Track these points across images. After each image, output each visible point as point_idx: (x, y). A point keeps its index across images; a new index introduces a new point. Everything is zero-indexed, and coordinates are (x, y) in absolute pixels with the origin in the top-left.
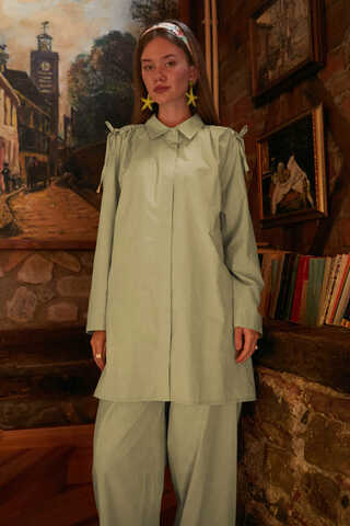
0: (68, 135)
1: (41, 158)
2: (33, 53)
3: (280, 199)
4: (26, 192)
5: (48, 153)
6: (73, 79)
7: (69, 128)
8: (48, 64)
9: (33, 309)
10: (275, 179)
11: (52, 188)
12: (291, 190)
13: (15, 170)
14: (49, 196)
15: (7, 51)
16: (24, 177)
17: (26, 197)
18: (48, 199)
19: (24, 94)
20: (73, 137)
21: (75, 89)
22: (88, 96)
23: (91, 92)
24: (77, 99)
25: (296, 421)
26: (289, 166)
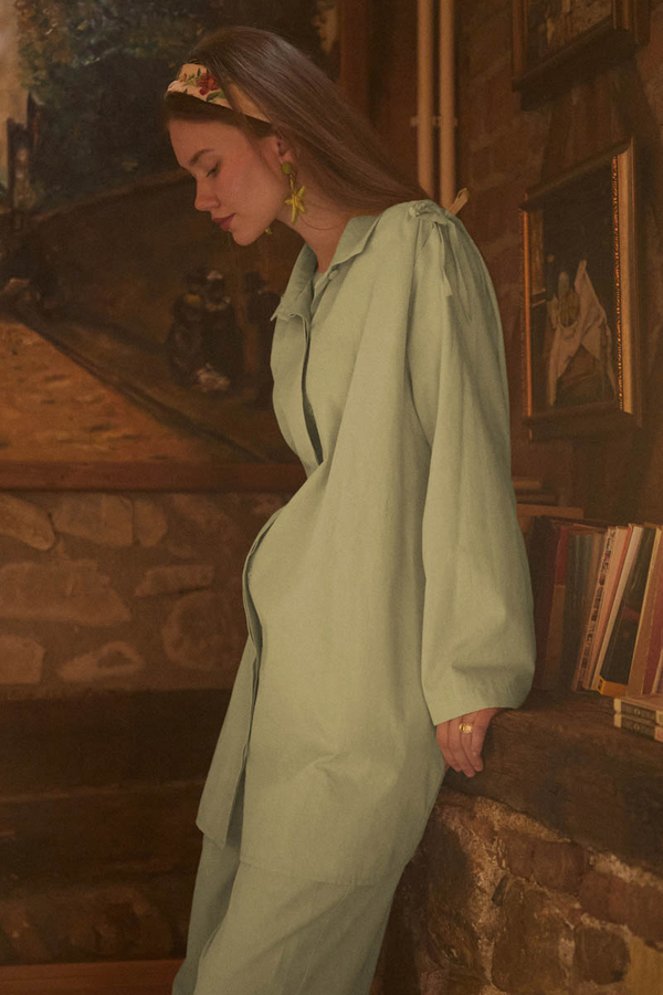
0: (20, 176)
3: (563, 366)
6: (34, 18)
10: (554, 314)
12: (582, 349)
20: (33, 182)
21: (38, 46)
22: (74, 64)
23: (83, 54)
24: (43, 74)
25: (484, 901)
26: (577, 284)
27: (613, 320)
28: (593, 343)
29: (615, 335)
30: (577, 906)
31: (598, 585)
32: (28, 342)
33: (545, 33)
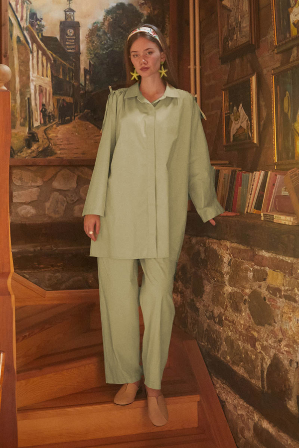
0: (87, 82)
1: (69, 99)
2: (61, 23)
3: (235, 132)
4: (58, 125)
5: (73, 96)
6: (90, 41)
7: (88, 77)
8: (72, 31)
9: (64, 208)
10: (232, 118)
11: (76, 121)
12: (241, 127)
13: (50, 108)
14: (74, 127)
15: (43, 23)
16: (56, 114)
17: (58, 128)
18: (74, 129)
19: (55, 54)
20: (91, 84)
21: (92, 48)
22: (101, 53)
23: (103, 50)
24: (93, 55)
25: (226, 265)
26: (239, 110)
27: (250, 119)
28: (244, 125)
29: (251, 123)
30: (253, 264)
31: (252, 186)
32: (90, 127)
33: (229, 44)
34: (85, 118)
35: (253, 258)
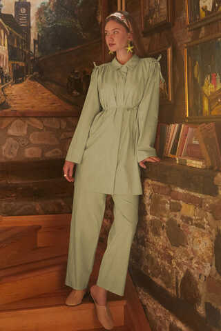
0: (36, 50)
1: (22, 64)
2: (16, 3)
4: (12, 84)
5: (25, 61)
6: (39, 17)
7: (37, 46)
8: (24, 9)
9: (17, 150)
11: (27, 81)
13: (7, 71)
14: (25, 86)
17: (13, 86)
18: (25, 88)
19: (11, 28)
20: (39, 51)
21: (40, 23)
22: (47, 27)
23: (49, 25)
24: (41, 29)
25: (147, 198)
27: (167, 82)
29: (167, 85)
30: (170, 198)
32: (38, 86)
33: (149, 21)
34: (34, 79)
35: (170, 193)
